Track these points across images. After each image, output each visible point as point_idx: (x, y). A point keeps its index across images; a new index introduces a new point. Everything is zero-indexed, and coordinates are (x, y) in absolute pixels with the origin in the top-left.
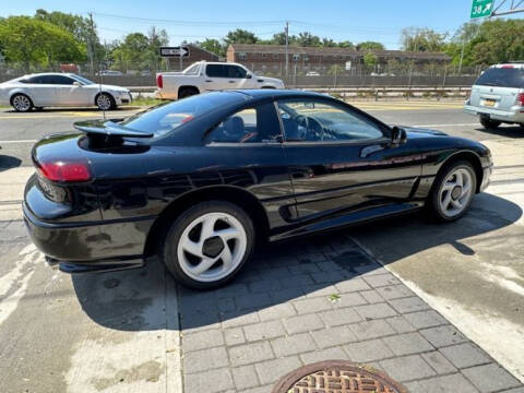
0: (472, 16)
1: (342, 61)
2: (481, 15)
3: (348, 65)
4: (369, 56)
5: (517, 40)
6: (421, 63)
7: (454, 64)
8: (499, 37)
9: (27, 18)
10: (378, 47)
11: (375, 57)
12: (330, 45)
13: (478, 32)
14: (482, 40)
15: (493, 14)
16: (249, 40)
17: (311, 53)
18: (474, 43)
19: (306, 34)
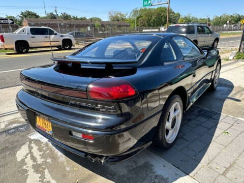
0: (143, 6)
1: (85, 26)
2: (147, 5)
3: (89, 28)
4: (97, 24)
5: (153, 16)
6: (119, 26)
7: (132, 27)
8: (146, 16)
10: (99, 20)
11: (100, 24)
12: (76, 19)
13: (139, 13)
14: (141, 17)
15: (152, 5)
16: (35, 17)
17: (69, 23)
18: (138, 18)
19: (65, 13)
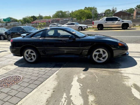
9: (82, 10)
